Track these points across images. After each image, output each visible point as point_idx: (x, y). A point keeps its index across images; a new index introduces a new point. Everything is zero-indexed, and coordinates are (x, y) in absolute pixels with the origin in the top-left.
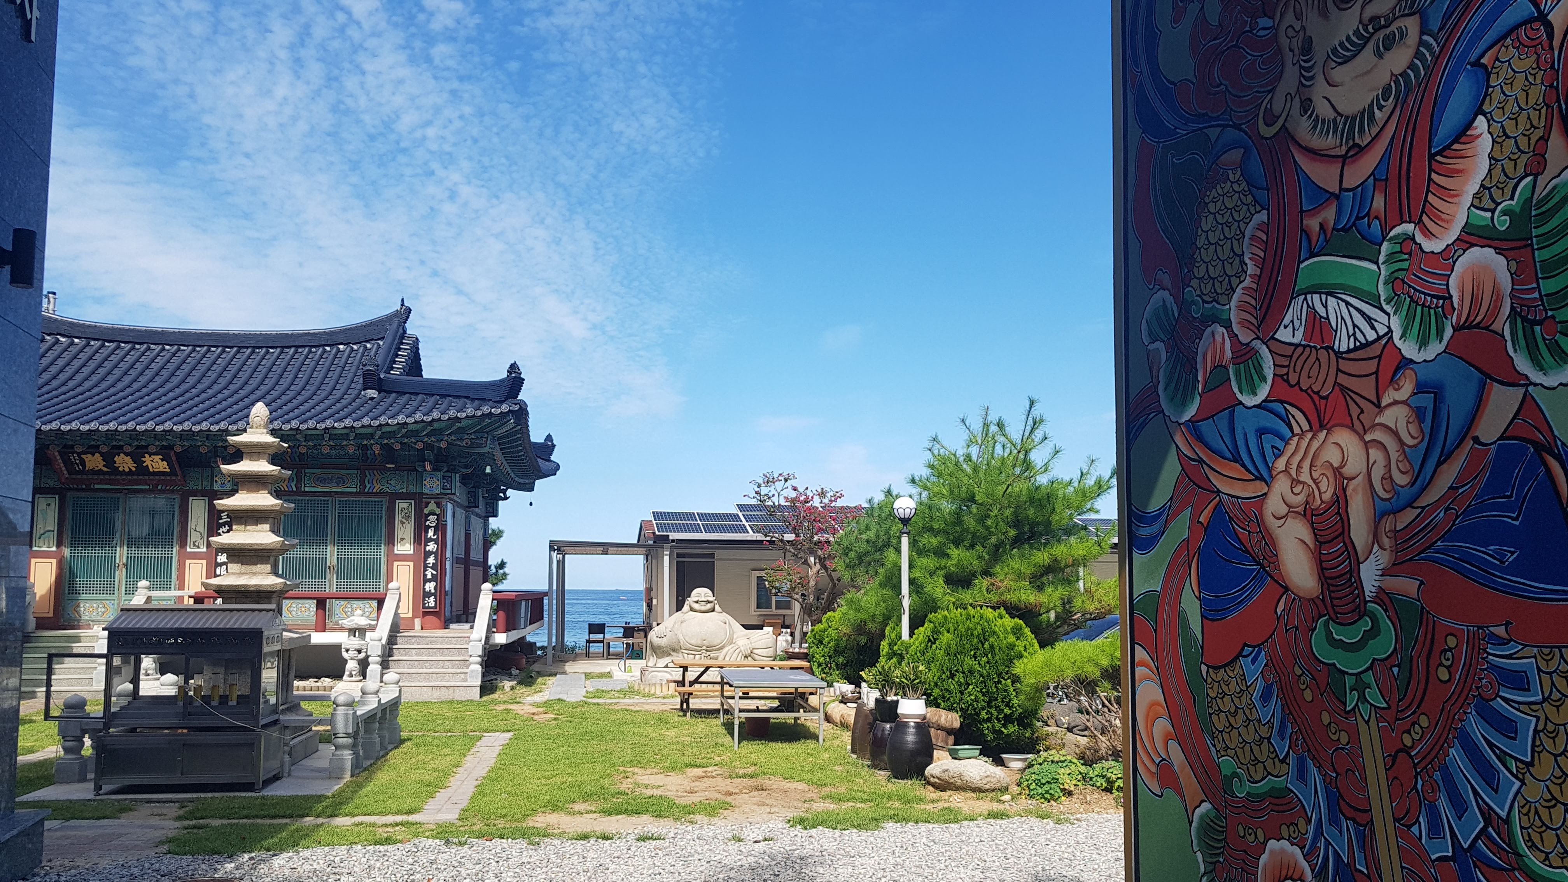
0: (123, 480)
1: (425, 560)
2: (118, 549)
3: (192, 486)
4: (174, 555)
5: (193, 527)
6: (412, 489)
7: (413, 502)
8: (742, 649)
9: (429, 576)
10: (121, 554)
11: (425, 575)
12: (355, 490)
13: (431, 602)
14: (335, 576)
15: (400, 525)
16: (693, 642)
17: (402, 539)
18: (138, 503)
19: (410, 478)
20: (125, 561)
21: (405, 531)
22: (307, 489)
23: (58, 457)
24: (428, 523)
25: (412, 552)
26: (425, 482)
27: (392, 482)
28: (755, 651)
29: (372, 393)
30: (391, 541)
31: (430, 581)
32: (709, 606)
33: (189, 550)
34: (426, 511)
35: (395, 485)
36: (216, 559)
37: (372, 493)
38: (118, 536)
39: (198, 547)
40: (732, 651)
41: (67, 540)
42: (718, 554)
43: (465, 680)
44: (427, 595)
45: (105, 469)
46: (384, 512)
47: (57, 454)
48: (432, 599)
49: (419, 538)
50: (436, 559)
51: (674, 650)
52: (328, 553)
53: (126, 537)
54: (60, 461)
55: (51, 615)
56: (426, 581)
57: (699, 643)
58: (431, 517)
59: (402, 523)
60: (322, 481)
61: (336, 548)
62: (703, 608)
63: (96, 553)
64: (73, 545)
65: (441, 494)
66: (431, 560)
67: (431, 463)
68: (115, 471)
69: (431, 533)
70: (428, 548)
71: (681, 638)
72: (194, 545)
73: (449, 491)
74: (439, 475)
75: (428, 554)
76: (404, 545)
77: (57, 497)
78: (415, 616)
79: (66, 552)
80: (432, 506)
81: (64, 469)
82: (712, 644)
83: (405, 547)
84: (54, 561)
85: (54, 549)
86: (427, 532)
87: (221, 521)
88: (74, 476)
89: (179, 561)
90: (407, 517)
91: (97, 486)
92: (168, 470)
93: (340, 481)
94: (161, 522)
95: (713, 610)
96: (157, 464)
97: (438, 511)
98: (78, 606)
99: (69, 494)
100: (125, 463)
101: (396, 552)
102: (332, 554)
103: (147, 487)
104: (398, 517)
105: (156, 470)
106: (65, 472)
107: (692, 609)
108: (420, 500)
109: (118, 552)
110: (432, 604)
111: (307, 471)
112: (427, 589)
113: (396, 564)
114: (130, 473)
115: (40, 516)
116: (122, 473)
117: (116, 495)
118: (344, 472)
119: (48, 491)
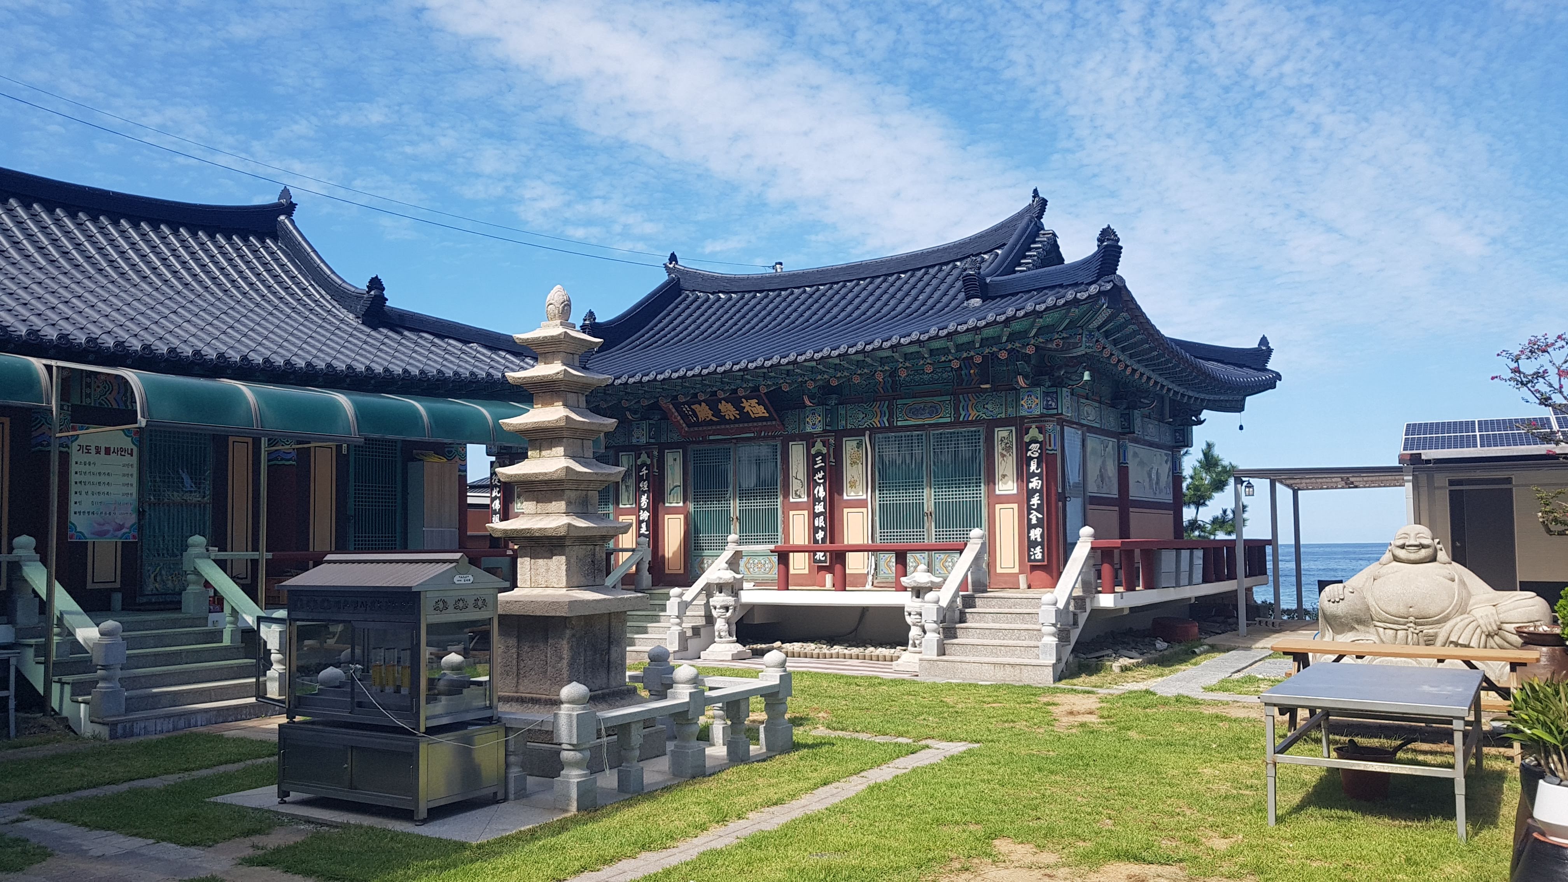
0: (732, 429)
1: (1029, 500)
2: (732, 502)
3: (791, 429)
4: (779, 507)
5: (794, 475)
6: (1011, 412)
7: (1014, 429)
8: (1481, 622)
9: (1034, 521)
10: (735, 507)
11: (1029, 520)
12: (948, 420)
13: (1038, 553)
14: (933, 524)
15: (1001, 459)
16: (1392, 609)
17: (1004, 476)
18: (746, 452)
19: (1009, 399)
20: (738, 515)
21: (1006, 465)
22: (899, 424)
23: (674, 410)
24: (1029, 453)
25: (1015, 492)
26: (1022, 402)
27: (989, 406)
28: (1506, 626)
29: (976, 302)
30: (991, 480)
31: (1035, 527)
32: (1423, 553)
33: (792, 500)
34: (1027, 439)
35: (993, 410)
36: (814, 509)
37: (968, 421)
38: (731, 489)
39: (800, 497)
40: (1461, 625)
41: (691, 496)
42: (1518, 476)
43: (1037, 657)
44: (1032, 544)
45: (715, 419)
46: (982, 444)
47: (671, 406)
48: (1038, 549)
49: (1023, 476)
50: (1041, 499)
51: (1360, 622)
52: (925, 498)
53: (738, 489)
54: (676, 414)
55: (682, 571)
56: (1031, 527)
57: (1402, 611)
58: (1033, 445)
59: (1003, 456)
60: (915, 412)
61: (933, 490)
62: (1413, 556)
63: (714, 506)
64: (696, 500)
65: (1042, 415)
66: (1035, 501)
67: (1026, 377)
68: (723, 420)
69: (1033, 467)
70: (1031, 485)
71: (1371, 602)
72: (796, 494)
73: (1055, 412)
74: (1038, 390)
75: (1031, 493)
76: (1006, 484)
77: (681, 451)
78: (1021, 572)
79: (691, 506)
80: (1034, 432)
81: (681, 422)
82: (1423, 614)
83: (1007, 486)
84: (682, 516)
85: (681, 504)
86: (1029, 465)
87: (816, 467)
88: (692, 429)
89: (783, 513)
90: (1008, 449)
91: (711, 438)
92: (767, 415)
93: (934, 411)
94: (766, 471)
95: (1433, 559)
96: (755, 409)
97: (1041, 438)
98: (703, 563)
99: (691, 447)
100: (728, 410)
101: (998, 492)
102: (929, 498)
103: (752, 435)
104: (998, 448)
105: (757, 416)
106: (684, 425)
107: (1396, 559)
108: (1020, 425)
109: (732, 505)
110: (1039, 556)
111: (899, 402)
112: (1033, 538)
113: (998, 507)
114: (736, 421)
115: (668, 473)
116: (730, 422)
117: (726, 446)
118: (937, 399)
119: (673, 446)
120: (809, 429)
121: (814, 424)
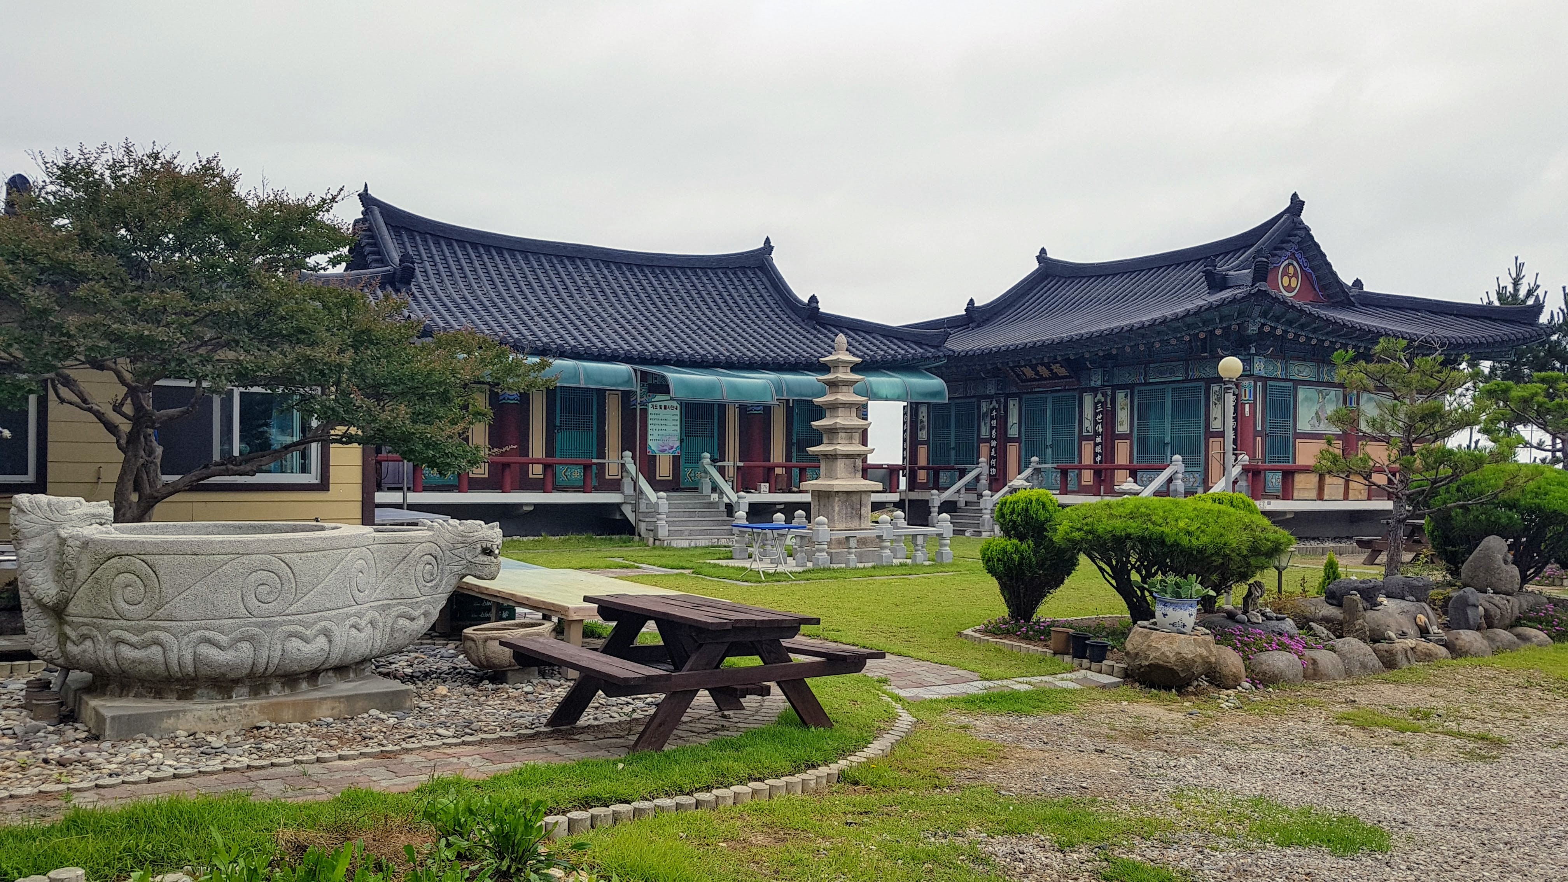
0: (1046, 384)
2: (1048, 434)
3: (1083, 384)
4: (1076, 438)
5: (1085, 414)
7: (1222, 385)
10: (1049, 438)
12: (1181, 378)
14: (1170, 451)
15: (1214, 406)
17: (1216, 418)
20: (1050, 443)
21: (1216, 410)
22: (1151, 381)
23: (1010, 371)
25: (1222, 429)
27: (1207, 369)
30: (1207, 421)
33: (1083, 434)
35: (1210, 371)
36: (1096, 440)
37: (1194, 380)
38: (1048, 425)
39: (1088, 432)
41: (1022, 430)
45: (1036, 377)
46: (1202, 395)
47: (1008, 369)
50: (1236, 435)
52: (1165, 433)
53: (1052, 426)
54: (1012, 373)
59: (1216, 404)
60: (1161, 373)
61: (1170, 428)
63: (1038, 438)
64: (1026, 433)
65: (1240, 376)
67: (1224, 349)
68: (1042, 378)
72: (1086, 430)
73: (1249, 373)
77: (1017, 399)
79: (1023, 437)
81: (1017, 379)
83: (1217, 425)
84: (1017, 444)
85: (1016, 436)
87: (1098, 411)
88: (1023, 384)
89: (1079, 442)
90: (1218, 399)
91: (1035, 390)
92: (1068, 375)
93: (1172, 373)
96: (1060, 370)
97: (1237, 392)
99: (1023, 397)
100: (1043, 371)
101: (1211, 430)
102: (1168, 433)
103: (1060, 388)
104: (1212, 399)
105: (1061, 375)
106: (1018, 382)
111: (1151, 365)
113: (1210, 440)
114: (1050, 379)
115: (1010, 413)
116: (1046, 379)
117: (1044, 395)
118: (1173, 363)
119: (1013, 395)
120: (1092, 384)
121: (1097, 381)
